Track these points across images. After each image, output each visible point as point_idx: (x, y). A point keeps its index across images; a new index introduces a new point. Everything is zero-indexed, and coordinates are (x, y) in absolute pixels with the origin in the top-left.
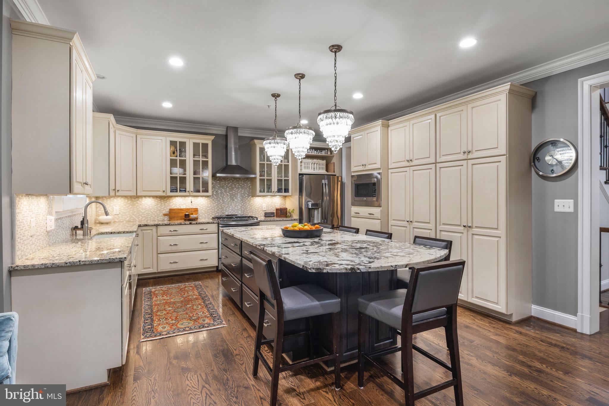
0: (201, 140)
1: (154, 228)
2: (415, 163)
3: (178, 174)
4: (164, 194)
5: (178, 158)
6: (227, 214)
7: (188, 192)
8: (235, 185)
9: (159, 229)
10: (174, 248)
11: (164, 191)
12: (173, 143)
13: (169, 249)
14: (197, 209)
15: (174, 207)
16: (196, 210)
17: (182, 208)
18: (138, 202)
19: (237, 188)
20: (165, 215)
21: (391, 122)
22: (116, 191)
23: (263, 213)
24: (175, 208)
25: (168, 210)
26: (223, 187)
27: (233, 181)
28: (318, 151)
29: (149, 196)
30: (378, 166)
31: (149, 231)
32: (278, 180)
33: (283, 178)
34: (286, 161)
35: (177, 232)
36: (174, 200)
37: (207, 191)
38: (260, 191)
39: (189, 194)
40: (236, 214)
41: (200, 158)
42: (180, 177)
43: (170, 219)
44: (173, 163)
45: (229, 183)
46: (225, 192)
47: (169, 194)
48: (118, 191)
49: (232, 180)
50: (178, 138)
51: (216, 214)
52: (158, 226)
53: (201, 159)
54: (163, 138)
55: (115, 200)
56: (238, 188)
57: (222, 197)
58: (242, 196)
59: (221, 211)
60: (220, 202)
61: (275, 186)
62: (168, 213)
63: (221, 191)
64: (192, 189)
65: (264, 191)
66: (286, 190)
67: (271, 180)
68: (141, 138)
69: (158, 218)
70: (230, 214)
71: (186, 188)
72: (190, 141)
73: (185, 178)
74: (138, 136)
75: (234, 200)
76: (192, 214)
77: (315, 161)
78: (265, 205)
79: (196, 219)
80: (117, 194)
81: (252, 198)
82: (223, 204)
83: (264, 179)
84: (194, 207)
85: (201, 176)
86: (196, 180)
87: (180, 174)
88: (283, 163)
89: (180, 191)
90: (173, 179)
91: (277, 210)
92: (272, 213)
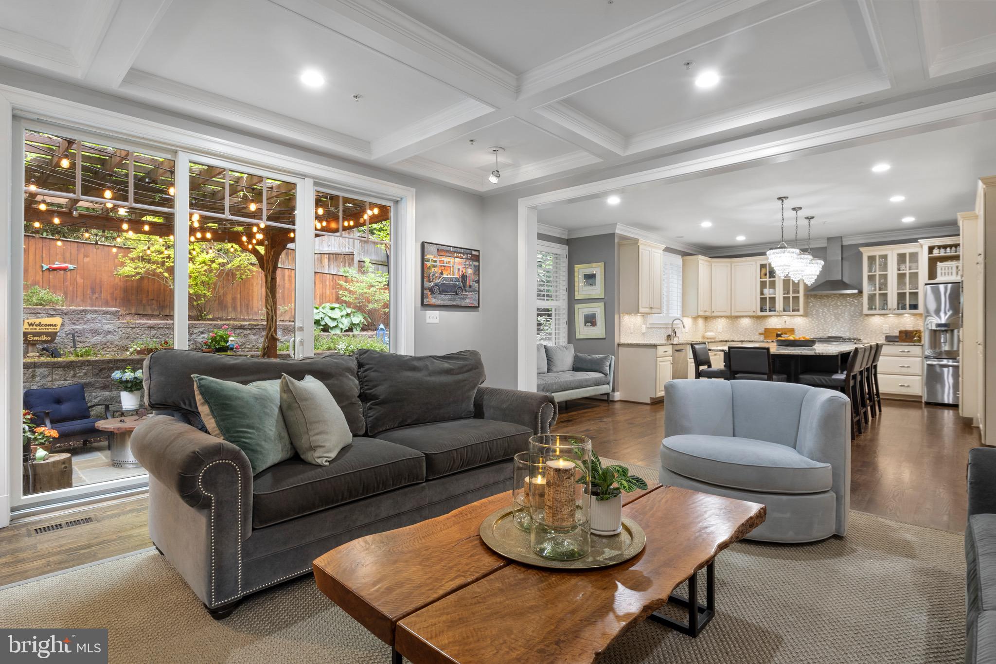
3: (768, 294)
4: (754, 314)
5: (768, 279)
6: (830, 336)
7: (777, 311)
8: (842, 303)
11: (756, 311)
12: (762, 266)
14: (794, 329)
15: (769, 327)
16: (792, 331)
17: (777, 328)
18: (737, 321)
19: (843, 306)
20: (760, 334)
22: (711, 312)
23: (884, 336)
24: (771, 327)
25: (764, 329)
26: (825, 305)
27: (838, 298)
29: (746, 316)
32: (899, 294)
33: (907, 291)
36: (767, 320)
37: (798, 310)
38: (870, 308)
39: (778, 314)
40: (842, 336)
42: (770, 298)
43: (765, 338)
44: (763, 285)
45: (833, 301)
46: (828, 310)
47: (760, 314)
54: (754, 263)
56: (846, 306)
58: (851, 315)
59: (823, 333)
60: (822, 322)
61: (893, 300)
62: (764, 332)
63: (823, 309)
64: (782, 309)
65: (876, 309)
66: (914, 307)
67: (886, 294)
68: (735, 266)
69: (754, 336)
70: (834, 336)
71: (775, 308)
73: (774, 298)
74: (733, 264)
75: (839, 320)
76: (785, 334)
78: (887, 326)
80: (713, 314)
82: (824, 324)
83: (876, 294)
84: (790, 327)
85: (791, 295)
86: (786, 299)
87: (770, 294)
88: (908, 272)
89: (770, 311)
90: (763, 300)
91: (901, 332)
92: (896, 337)
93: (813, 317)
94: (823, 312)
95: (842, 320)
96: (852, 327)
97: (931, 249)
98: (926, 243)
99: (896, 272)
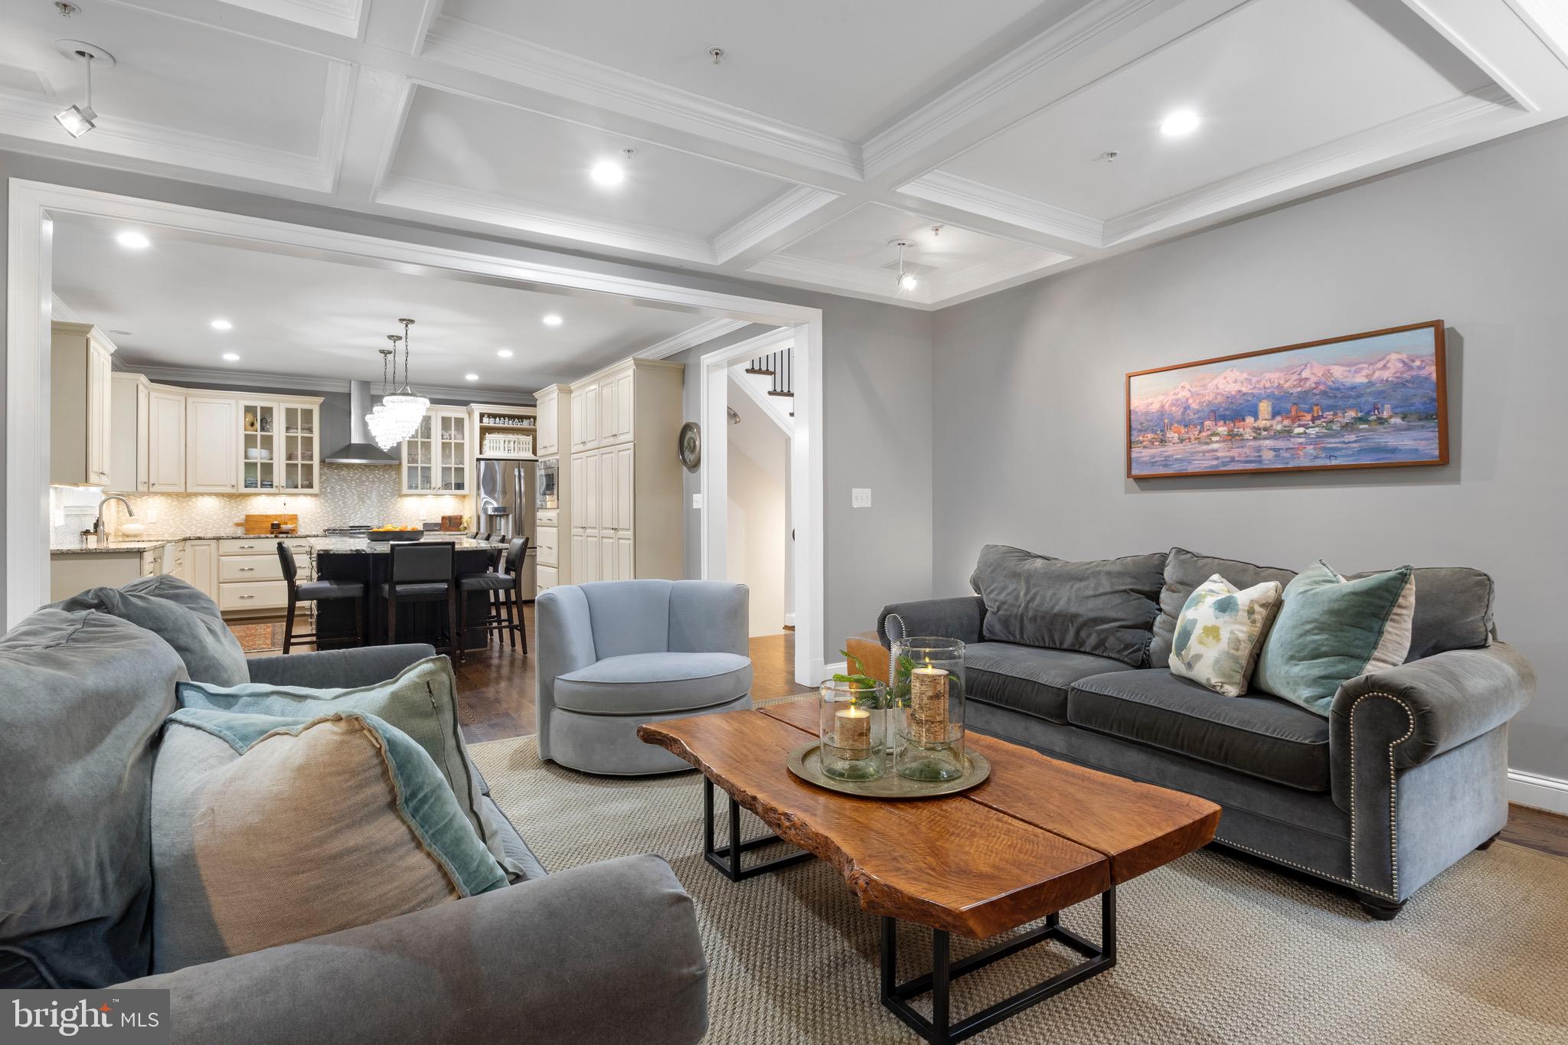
0: (299, 403)
1: (213, 543)
2: (589, 446)
3: (259, 457)
4: (233, 491)
5: (259, 433)
6: (352, 525)
7: (277, 487)
8: (368, 477)
9: (220, 545)
10: (248, 575)
11: (233, 486)
12: (249, 410)
13: (240, 575)
14: (296, 515)
15: (252, 512)
16: (294, 518)
17: (268, 514)
18: (190, 503)
19: (370, 482)
20: (238, 525)
21: (573, 385)
22: (150, 484)
23: (421, 524)
24: (256, 513)
25: (243, 517)
26: (344, 480)
28: (516, 420)
29: (210, 494)
30: (554, 450)
31: (205, 547)
32: (444, 469)
33: (453, 466)
34: (460, 436)
35: (253, 550)
36: (253, 501)
37: (310, 486)
38: (410, 487)
39: (277, 491)
40: (369, 525)
41: (297, 433)
42: (262, 464)
43: (247, 531)
44: (250, 441)
45: (356, 474)
46: (349, 487)
47: (243, 490)
48: (153, 485)
49: (361, 468)
50: (259, 401)
51: (331, 524)
52: (220, 541)
53: (299, 434)
54: (233, 402)
55: (150, 500)
56: (374, 482)
57: (343, 497)
58: (380, 496)
59: (341, 520)
60: (340, 505)
61: (436, 477)
62: (243, 522)
63: (342, 486)
64: (283, 483)
65: (417, 488)
66: (460, 486)
67: (429, 468)
68: (194, 402)
69: (225, 529)
70: (357, 525)
71: (272, 482)
72: (280, 406)
73: (271, 465)
74: (189, 399)
75: (364, 502)
76: (286, 523)
77: (511, 437)
78: (425, 510)
79: (293, 531)
80: (151, 489)
81: (399, 499)
82: (344, 508)
83: (417, 467)
84: (290, 513)
85: (299, 462)
86: (291, 468)
87: (261, 459)
88: (453, 441)
89: (263, 485)
90: (250, 467)
91: (443, 518)
92: (436, 525)
93: (327, 496)
94: (341, 490)
95: (368, 501)
96: (383, 512)
97: (482, 416)
98: (478, 409)
99: (440, 441)
